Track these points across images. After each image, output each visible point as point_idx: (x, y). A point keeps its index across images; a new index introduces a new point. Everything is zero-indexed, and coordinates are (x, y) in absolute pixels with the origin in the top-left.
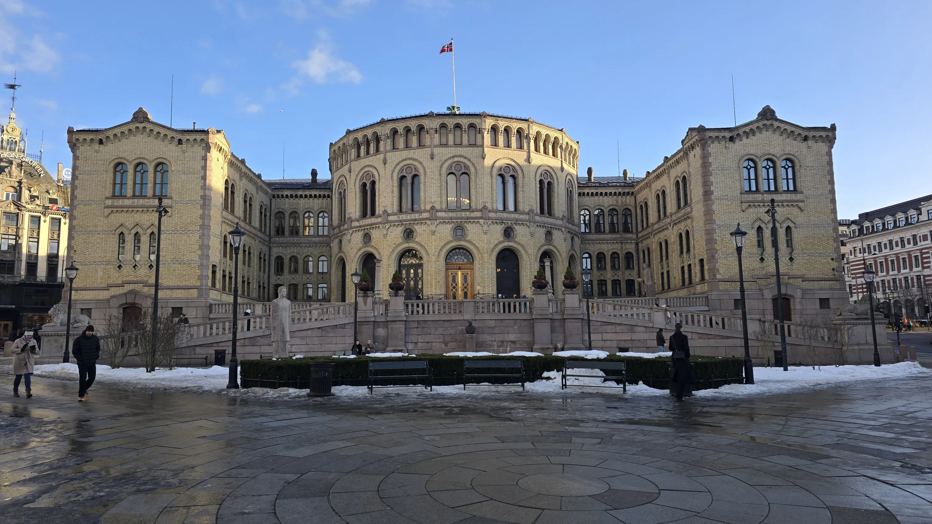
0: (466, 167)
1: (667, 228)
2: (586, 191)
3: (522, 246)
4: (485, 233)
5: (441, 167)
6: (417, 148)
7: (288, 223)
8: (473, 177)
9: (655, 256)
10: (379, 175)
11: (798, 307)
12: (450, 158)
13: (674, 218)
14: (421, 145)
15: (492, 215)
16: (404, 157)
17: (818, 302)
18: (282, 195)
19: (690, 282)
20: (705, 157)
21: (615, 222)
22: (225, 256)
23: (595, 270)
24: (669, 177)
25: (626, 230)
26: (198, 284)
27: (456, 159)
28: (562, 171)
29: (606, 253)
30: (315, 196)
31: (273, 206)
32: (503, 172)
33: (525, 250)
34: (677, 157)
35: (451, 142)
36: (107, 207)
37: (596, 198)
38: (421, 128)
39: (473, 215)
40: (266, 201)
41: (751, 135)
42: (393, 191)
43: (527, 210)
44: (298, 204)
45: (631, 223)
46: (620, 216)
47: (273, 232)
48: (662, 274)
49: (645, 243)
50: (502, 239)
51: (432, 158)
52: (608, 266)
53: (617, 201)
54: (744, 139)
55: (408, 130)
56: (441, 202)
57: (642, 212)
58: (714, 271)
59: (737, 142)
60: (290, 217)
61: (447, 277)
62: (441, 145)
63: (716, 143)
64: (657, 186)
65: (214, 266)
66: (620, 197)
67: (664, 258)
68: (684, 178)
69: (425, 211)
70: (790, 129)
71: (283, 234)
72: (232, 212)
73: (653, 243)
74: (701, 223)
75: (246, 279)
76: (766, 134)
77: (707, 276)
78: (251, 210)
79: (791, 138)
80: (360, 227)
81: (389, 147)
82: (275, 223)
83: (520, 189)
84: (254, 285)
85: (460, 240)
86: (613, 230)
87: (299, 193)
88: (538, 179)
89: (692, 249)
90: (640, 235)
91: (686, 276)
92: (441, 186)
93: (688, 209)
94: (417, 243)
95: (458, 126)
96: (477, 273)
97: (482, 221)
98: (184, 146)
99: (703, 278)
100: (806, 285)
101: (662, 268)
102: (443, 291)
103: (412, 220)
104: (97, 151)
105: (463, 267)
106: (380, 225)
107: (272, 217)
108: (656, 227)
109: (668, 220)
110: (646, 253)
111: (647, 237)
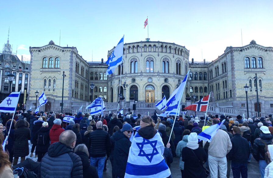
0: (153, 59)
1: (219, 79)
2: (192, 66)
3: (171, 85)
4: (159, 80)
5: (144, 59)
7: (94, 76)
8: (155, 62)
9: (215, 88)
10: (124, 61)
11: (263, 107)
12: (147, 56)
13: (221, 76)
14: (138, 52)
15: (161, 74)
16: (132, 56)
17: (270, 105)
18: (93, 67)
19: (227, 98)
20: (232, 56)
21: (201, 76)
22: (76, 87)
23: (194, 93)
24: (220, 62)
25: (205, 79)
26: (68, 96)
27: (149, 56)
28: (184, 60)
29: (198, 87)
30: (103, 67)
31: (90, 71)
32: (164, 61)
33: (171, 86)
34: (223, 56)
35: (148, 51)
36: (41, 71)
37: (195, 69)
38: (138, 46)
39: (155, 74)
40: (88, 69)
41: (248, 49)
42: (129, 67)
43: (172, 73)
44: (98, 70)
45: (207, 77)
46: (203, 75)
47: (90, 79)
48: (217, 94)
49: (211, 84)
50: (164, 82)
51: (142, 56)
52: (199, 91)
53: (202, 70)
54: (245, 50)
55: (134, 47)
56: (144, 70)
57: (210, 73)
58: (235, 94)
59: (243, 51)
60: (95, 74)
61: (146, 94)
62: (144, 52)
63: (236, 52)
64: (216, 65)
65: (73, 90)
66: (203, 68)
67: (218, 89)
68: (225, 63)
69: (139, 73)
70: (261, 47)
71: (93, 79)
72: (78, 73)
73: (214, 84)
74: (231, 78)
75: (82, 94)
76: (253, 49)
77: (232, 96)
78: (83, 72)
79: (261, 50)
80: (118, 78)
81: (127, 52)
82: (90, 76)
83: (170, 66)
84: (84, 96)
85: (150, 82)
86: (200, 79)
87: (98, 66)
88: (176, 63)
89: (227, 87)
90: (210, 81)
91: (225, 95)
92: (144, 65)
93: (226, 73)
94: (136, 83)
95: (150, 46)
96: (156, 93)
97: (157, 76)
98: (64, 52)
99: (231, 96)
100: (266, 99)
101: (217, 92)
102: (144, 99)
103: (135, 76)
104: (38, 54)
105: (151, 91)
106: (124, 77)
107: (90, 74)
108: (215, 79)
109: (219, 77)
110: (212, 87)
111: (212, 82)
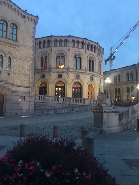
1: (120, 85)
4: (97, 80)
5: (88, 56)
6: (81, 48)
9: (113, 92)
10: (66, 54)
12: (90, 54)
13: (125, 83)
16: (76, 50)
24: (123, 72)
38: (83, 42)
42: (72, 61)
50: (99, 83)
51: (86, 53)
55: (78, 42)
62: (88, 49)
68: (132, 73)
69: (83, 70)
94: (81, 80)
97: (97, 76)
106: (67, 72)
108: (114, 84)
109: (122, 83)
